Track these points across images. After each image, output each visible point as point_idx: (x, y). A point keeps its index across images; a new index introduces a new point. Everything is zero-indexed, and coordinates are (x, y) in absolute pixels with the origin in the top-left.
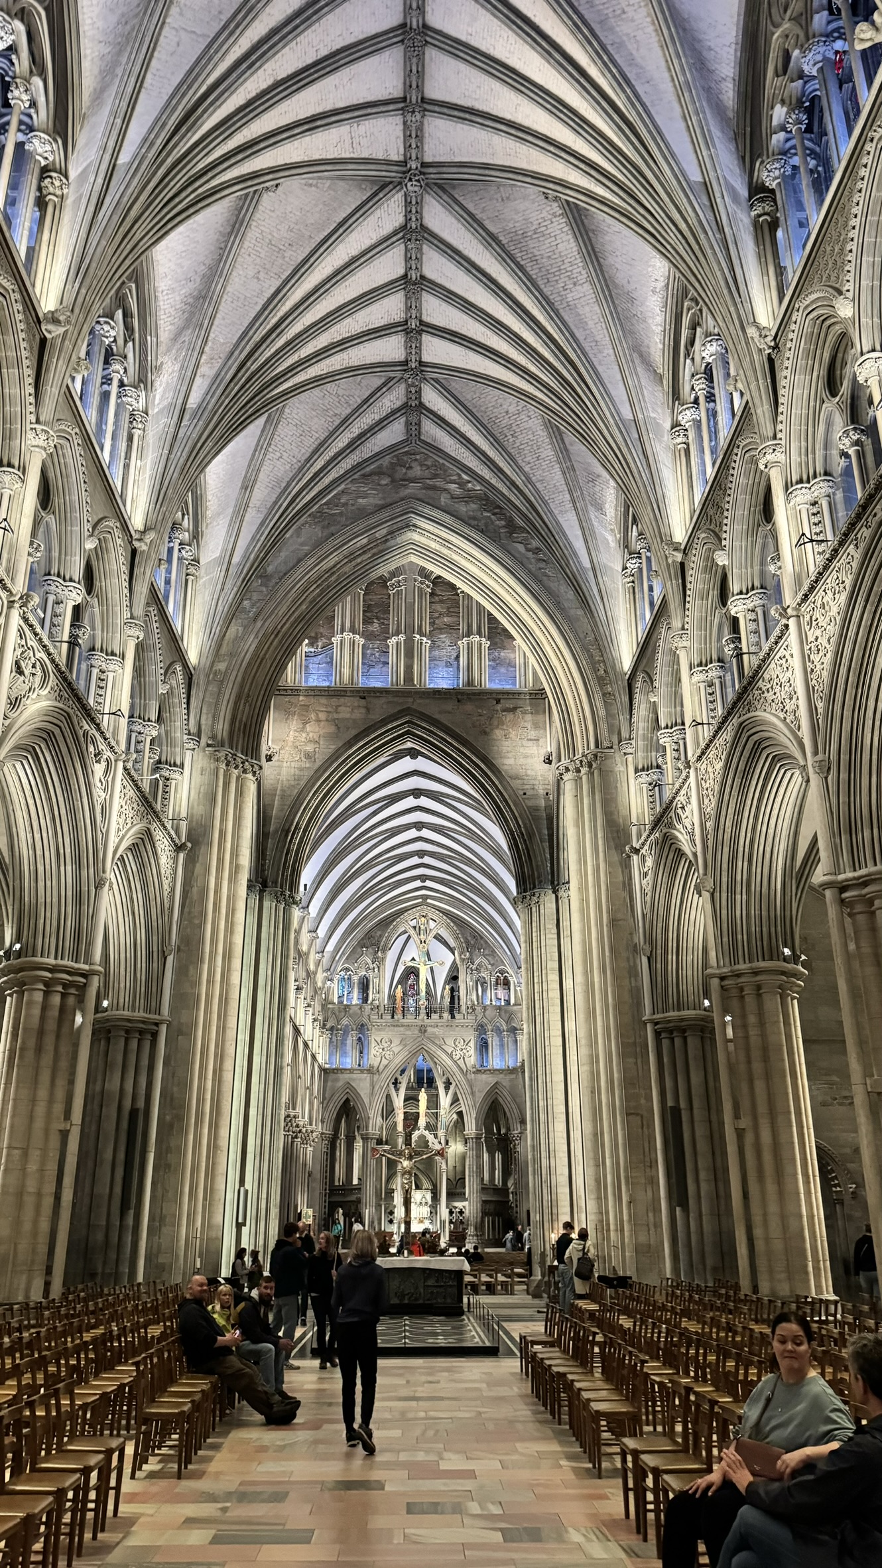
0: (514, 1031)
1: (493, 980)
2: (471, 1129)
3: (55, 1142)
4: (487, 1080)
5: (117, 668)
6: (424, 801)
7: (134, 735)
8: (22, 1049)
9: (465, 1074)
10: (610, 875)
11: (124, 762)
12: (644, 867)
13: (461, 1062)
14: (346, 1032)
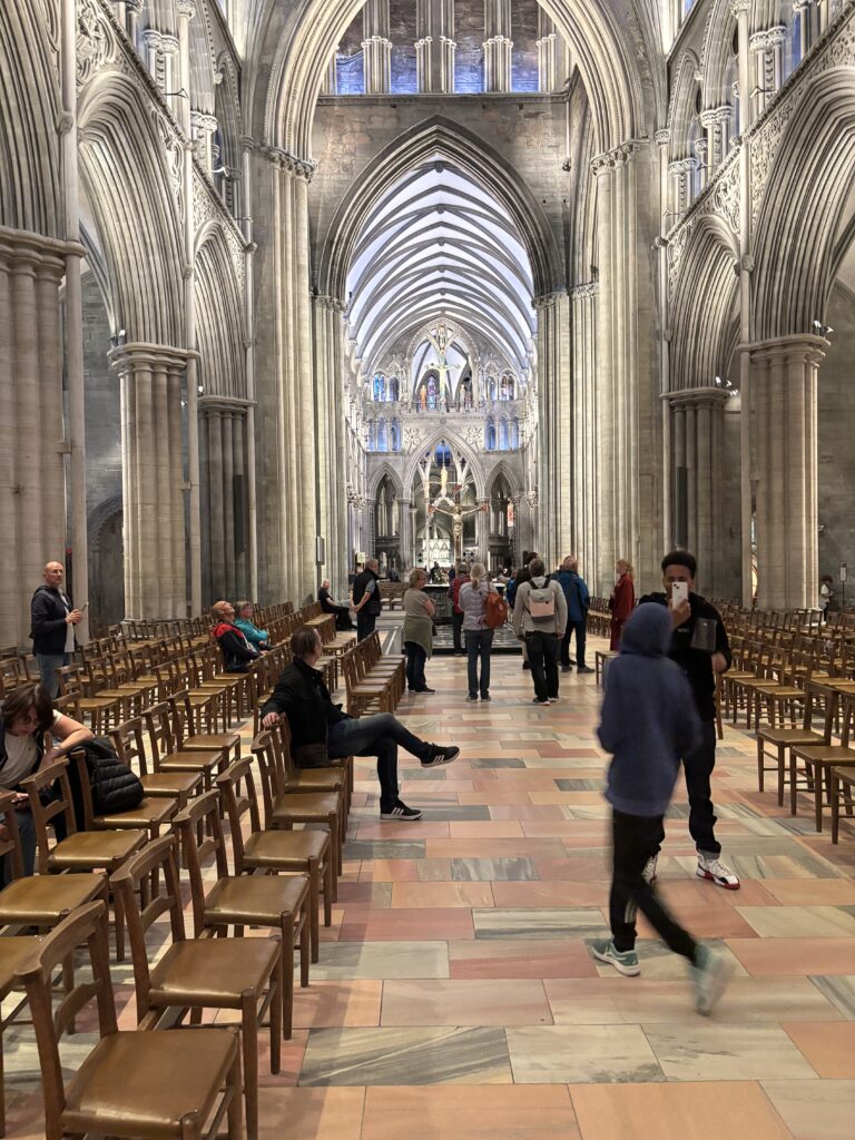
0: (516, 420)
1: (500, 379)
2: (481, 495)
3: (179, 500)
4: (495, 459)
5: (174, 49)
6: (447, 217)
7: (195, 129)
8: (141, 423)
9: (477, 455)
10: (639, 267)
11: (192, 151)
12: (673, 256)
13: (474, 446)
14: (382, 422)
